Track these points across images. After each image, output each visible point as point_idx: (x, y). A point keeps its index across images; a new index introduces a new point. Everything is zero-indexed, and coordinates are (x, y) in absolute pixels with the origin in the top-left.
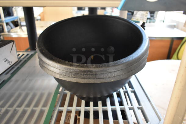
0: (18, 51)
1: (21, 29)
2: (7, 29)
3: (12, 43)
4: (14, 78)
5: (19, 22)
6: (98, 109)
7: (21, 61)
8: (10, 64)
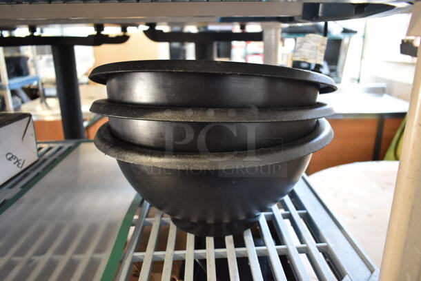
0: (38, 141)
1: (44, 104)
2: (14, 104)
3: (28, 119)
4: (28, 196)
5: (40, 88)
6: (226, 252)
7: (44, 161)
8: (20, 165)
